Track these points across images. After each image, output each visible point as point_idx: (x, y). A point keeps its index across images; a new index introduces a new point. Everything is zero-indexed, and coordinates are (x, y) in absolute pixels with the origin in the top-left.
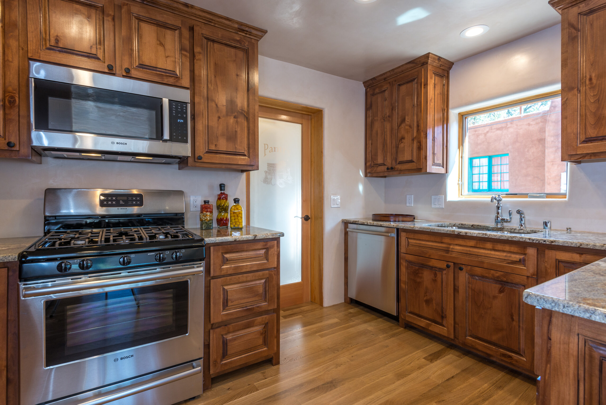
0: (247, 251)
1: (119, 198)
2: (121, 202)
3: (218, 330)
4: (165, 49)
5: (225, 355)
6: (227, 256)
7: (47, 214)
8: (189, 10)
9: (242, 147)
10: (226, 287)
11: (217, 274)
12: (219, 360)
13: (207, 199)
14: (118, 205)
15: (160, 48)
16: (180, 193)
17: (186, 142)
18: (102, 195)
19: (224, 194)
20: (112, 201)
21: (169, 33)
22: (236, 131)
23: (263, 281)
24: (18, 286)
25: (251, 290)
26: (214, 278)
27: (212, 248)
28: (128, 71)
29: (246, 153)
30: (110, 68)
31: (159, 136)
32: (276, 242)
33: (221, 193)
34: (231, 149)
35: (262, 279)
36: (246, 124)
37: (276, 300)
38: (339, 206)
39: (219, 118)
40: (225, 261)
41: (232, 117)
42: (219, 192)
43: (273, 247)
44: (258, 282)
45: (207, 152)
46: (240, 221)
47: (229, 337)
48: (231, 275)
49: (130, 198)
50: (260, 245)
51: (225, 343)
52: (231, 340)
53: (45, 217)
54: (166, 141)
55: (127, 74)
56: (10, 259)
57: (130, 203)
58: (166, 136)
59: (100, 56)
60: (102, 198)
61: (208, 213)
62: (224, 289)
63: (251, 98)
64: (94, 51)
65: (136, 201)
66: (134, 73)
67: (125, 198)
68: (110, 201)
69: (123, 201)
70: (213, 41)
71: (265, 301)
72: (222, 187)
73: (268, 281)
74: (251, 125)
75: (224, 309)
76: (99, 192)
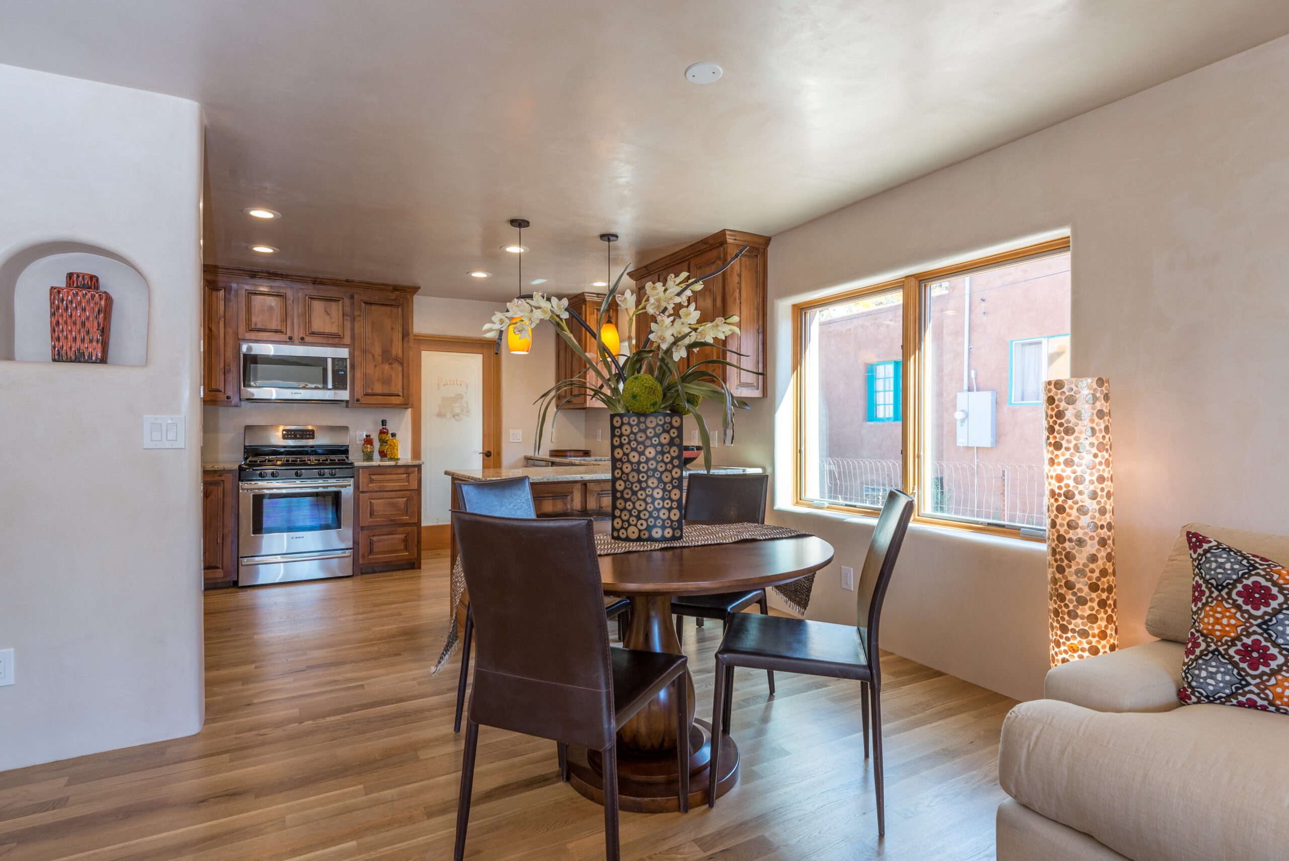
0: (390, 474)
1: (296, 433)
2: (298, 436)
3: (365, 532)
4: (331, 318)
5: (371, 552)
6: (373, 477)
7: (246, 444)
8: (350, 283)
9: (397, 387)
10: (372, 501)
11: (365, 490)
12: (366, 555)
13: (368, 434)
14: (295, 438)
15: (328, 317)
16: (345, 429)
17: (346, 389)
18: (283, 430)
19: (385, 429)
20: (291, 435)
21: (334, 304)
22: (391, 376)
23: (405, 499)
24: (239, 484)
25: (393, 505)
26: (363, 492)
27: (360, 470)
28: (302, 339)
29: (401, 394)
30: (290, 338)
31: (325, 387)
32: (416, 469)
33: (383, 428)
34: (386, 391)
35: (404, 498)
36: (400, 368)
37: (417, 516)
38: (520, 441)
39: (375, 366)
40: (371, 481)
41: (387, 365)
42: (381, 427)
43: (414, 472)
44: (400, 500)
45: (364, 395)
46: (396, 453)
47: (375, 538)
48: (377, 492)
49: (305, 433)
50: (402, 470)
51: (371, 543)
52: (375, 542)
53: (245, 446)
54: (330, 389)
55: (303, 341)
56: (234, 468)
57: (304, 436)
58: (330, 386)
59: (284, 330)
60: (284, 432)
61: (369, 446)
62: (371, 502)
63: (405, 346)
64: (279, 328)
65: (309, 435)
66: (307, 339)
67: (301, 433)
68: (289, 435)
69: (299, 435)
70: (371, 304)
71: (407, 516)
72: (384, 422)
73: (409, 499)
74: (405, 370)
75: (371, 517)
76: (281, 428)
